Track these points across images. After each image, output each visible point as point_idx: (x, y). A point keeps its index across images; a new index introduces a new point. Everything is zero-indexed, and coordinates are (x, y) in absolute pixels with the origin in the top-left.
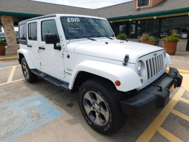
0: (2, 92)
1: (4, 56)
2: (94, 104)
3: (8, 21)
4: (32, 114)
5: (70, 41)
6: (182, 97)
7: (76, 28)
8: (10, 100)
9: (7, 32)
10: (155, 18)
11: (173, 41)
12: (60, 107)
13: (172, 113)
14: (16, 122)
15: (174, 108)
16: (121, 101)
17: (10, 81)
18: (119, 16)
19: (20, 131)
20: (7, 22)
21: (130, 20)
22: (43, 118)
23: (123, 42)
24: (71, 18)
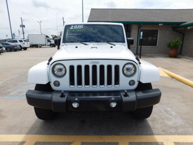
5: (65, 44)
7: (76, 34)
23: (97, 48)
24: (75, 26)
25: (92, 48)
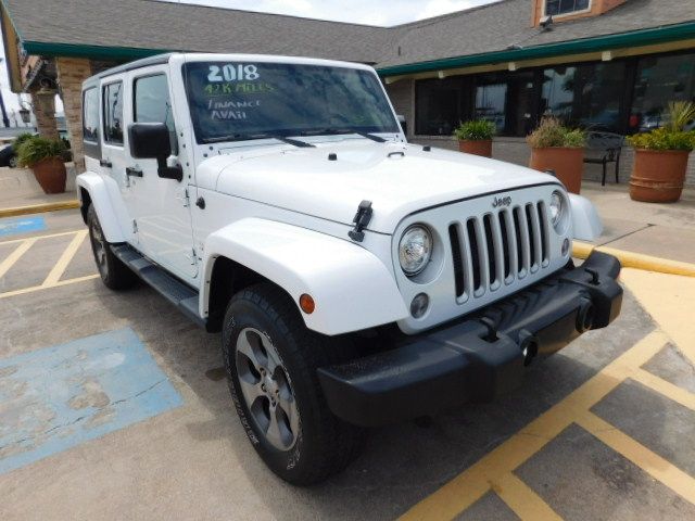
0: (17, 316)
1: (62, 195)
2: (265, 375)
3: (75, 76)
4: (83, 397)
5: (211, 148)
6: (644, 367)
7: (242, 102)
8: (34, 345)
9: (72, 112)
10: (607, 56)
11: (672, 148)
12: (182, 376)
13: (577, 425)
14: (24, 418)
15: (593, 410)
16: (319, 369)
17: (52, 281)
18: (470, 51)
19: (29, 448)
20: (71, 79)
21: (512, 67)
22: (114, 410)
23: (403, 154)
24: (225, 69)
25: (389, 155)
